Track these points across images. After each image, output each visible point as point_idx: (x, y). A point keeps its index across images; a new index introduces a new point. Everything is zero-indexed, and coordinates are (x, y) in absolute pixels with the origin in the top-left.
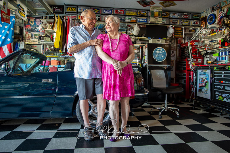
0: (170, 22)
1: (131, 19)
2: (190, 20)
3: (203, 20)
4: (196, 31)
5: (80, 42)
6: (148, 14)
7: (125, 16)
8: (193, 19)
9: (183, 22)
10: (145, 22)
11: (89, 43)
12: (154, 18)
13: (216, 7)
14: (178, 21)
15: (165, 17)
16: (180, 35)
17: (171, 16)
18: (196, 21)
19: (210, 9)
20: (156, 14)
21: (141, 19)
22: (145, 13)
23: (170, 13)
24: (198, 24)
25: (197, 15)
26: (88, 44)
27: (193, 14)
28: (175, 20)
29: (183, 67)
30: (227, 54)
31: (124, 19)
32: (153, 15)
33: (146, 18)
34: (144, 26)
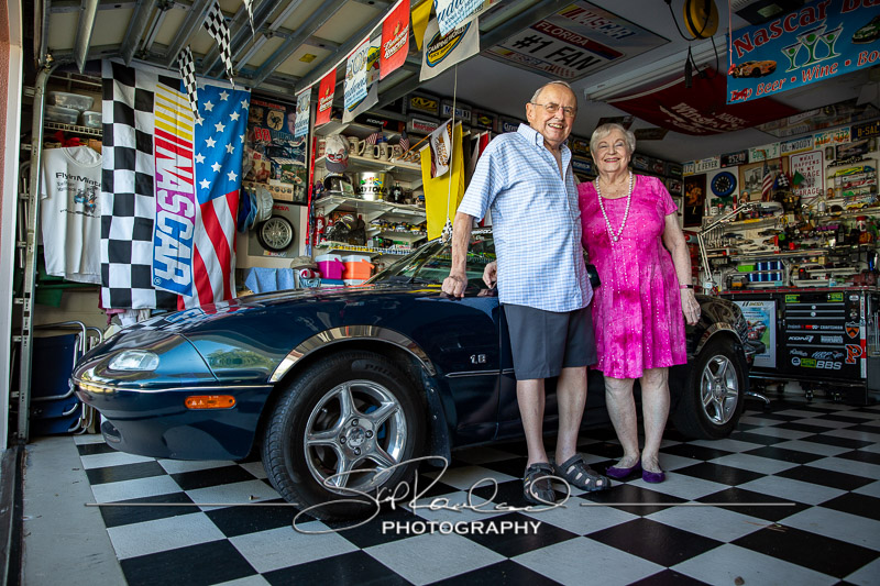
3: (692, 182)
13: (735, 157)
18: (677, 181)
24: (679, 189)
25: (678, 168)
30: (779, 267)
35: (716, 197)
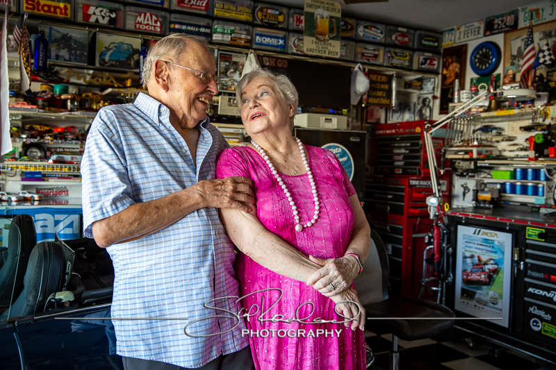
0: (356, 56)
1: (233, 32)
2: (414, 50)
3: (451, 56)
4: (424, 87)
5: (153, 190)
6: (291, 20)
7: (210, 22)
8: (422, 48)
9: (394, 55)
10: (279, 49)
11: (197, 196)
12: (314, 39)
13: (502, 21)
14: (378, 50)
15: (344, 34)
16: (384, 98)
17: (361, 34)
18: (430, 55)
19: (477, 24)
20: (323, 24)
21: (267, 36)
22: (280, 14)
23: (359, 22)
24: (434, 65)
25: (433, 37)
26: (192, 202)
27: (423, 32)
28: (371, 47)
29: (390, 205)
30: (542, 178)
31: (208, 31)
32: (311, 28)
33: (284, 33)
34: (276, 62)
35: (476, 76)
